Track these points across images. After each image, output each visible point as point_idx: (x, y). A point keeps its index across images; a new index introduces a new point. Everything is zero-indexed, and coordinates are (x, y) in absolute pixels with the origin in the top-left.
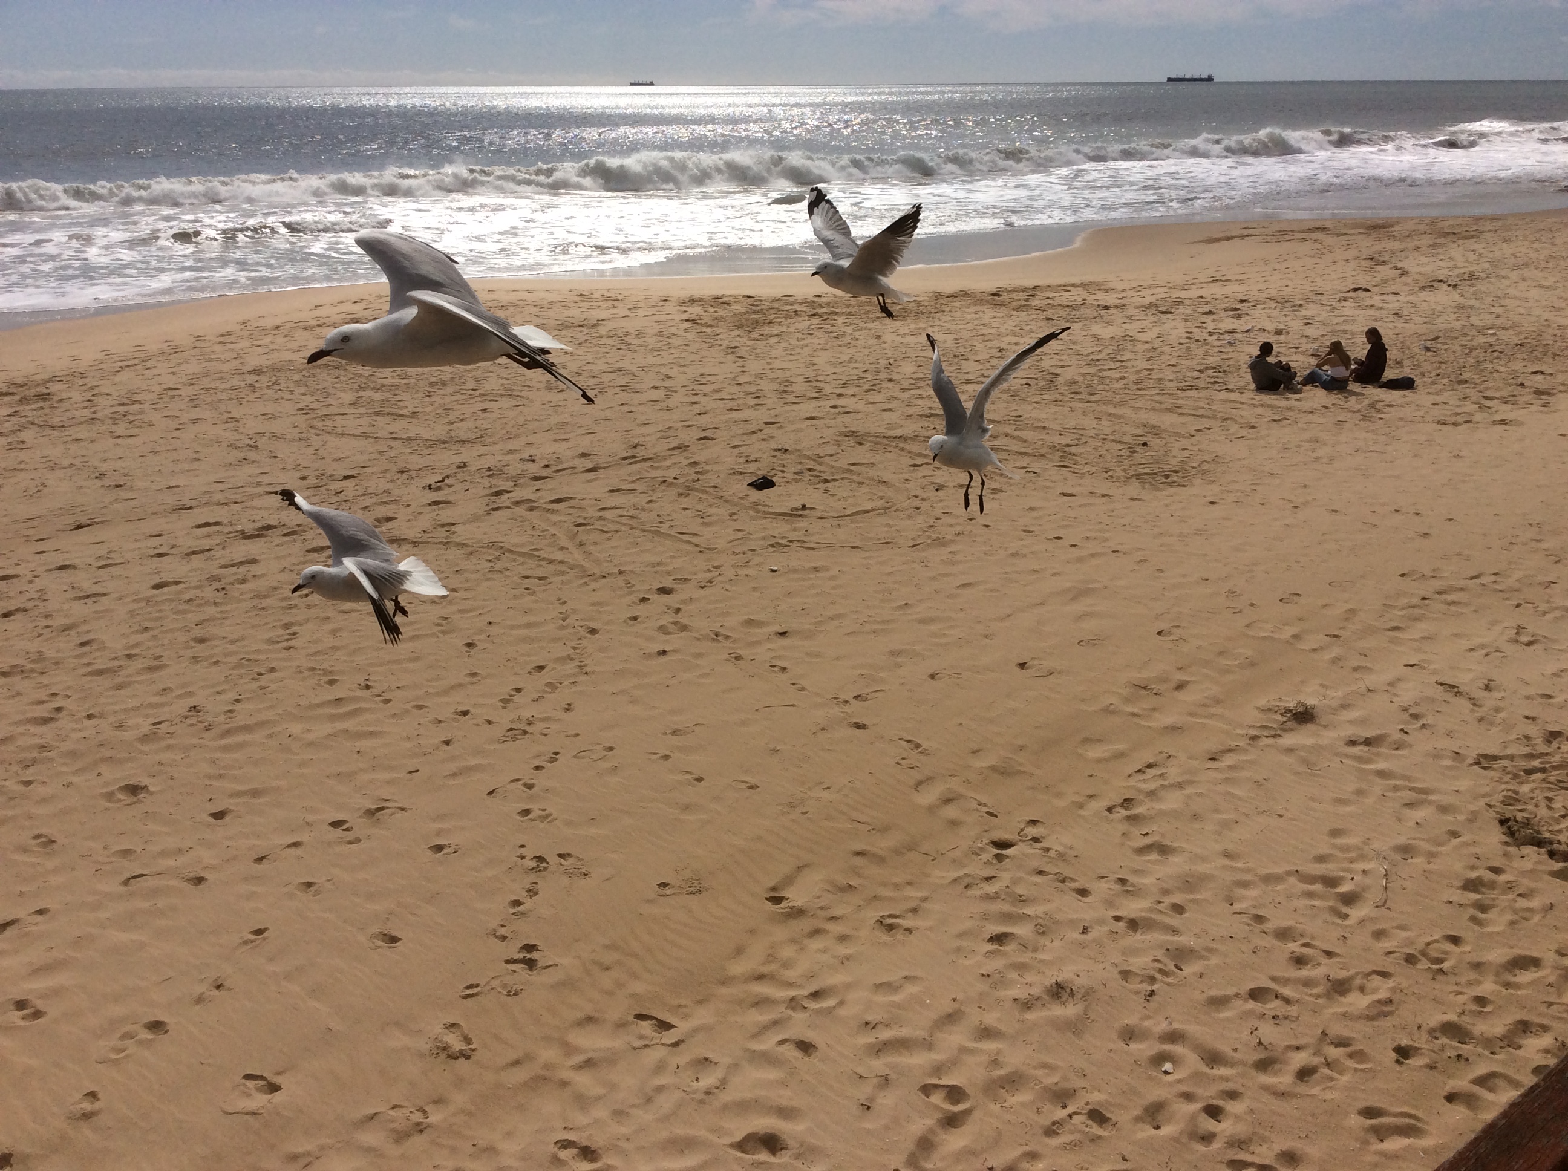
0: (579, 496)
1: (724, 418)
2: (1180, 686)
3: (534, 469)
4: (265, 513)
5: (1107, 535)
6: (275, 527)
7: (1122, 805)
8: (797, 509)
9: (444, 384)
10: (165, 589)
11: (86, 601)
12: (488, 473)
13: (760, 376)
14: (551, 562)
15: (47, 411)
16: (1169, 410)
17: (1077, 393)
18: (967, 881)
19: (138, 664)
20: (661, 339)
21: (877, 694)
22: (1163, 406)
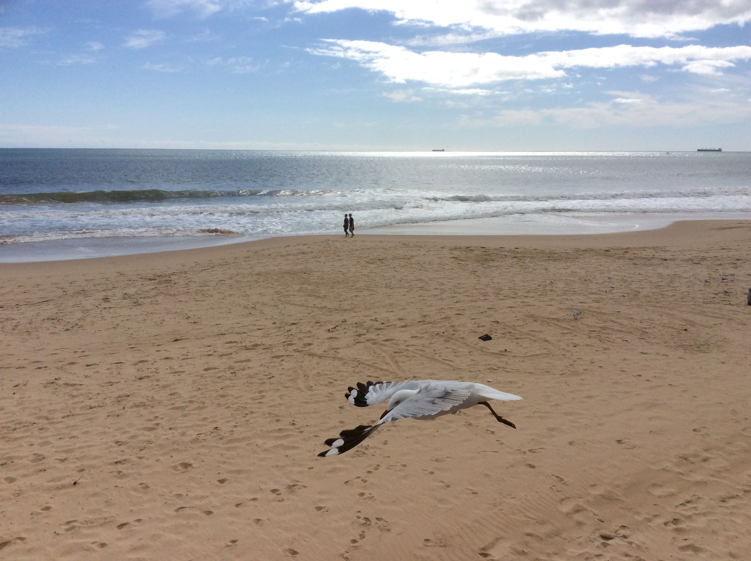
0: (397, 339)
1: (468, 305)
2: (705, 460)
3: (377, 325)
4: (256, 339)
5: (665, 376)
6: (260, 345)
7: (672, 522)
8: (502, 351)
9: (339, 283)
10: (209, 371)
11: (175, 374)
12: (356, 325)
13: (487, 286)
14: (381, 370)
15: (169, 288)
16: (699, 314)
17: (649, 302)
18: (587, 555)
19: (195, 405)
20: (440, 266)
21: (541, 450)
22: (696, 311)
